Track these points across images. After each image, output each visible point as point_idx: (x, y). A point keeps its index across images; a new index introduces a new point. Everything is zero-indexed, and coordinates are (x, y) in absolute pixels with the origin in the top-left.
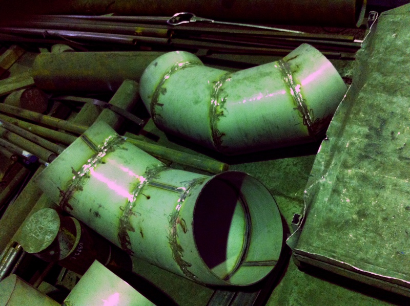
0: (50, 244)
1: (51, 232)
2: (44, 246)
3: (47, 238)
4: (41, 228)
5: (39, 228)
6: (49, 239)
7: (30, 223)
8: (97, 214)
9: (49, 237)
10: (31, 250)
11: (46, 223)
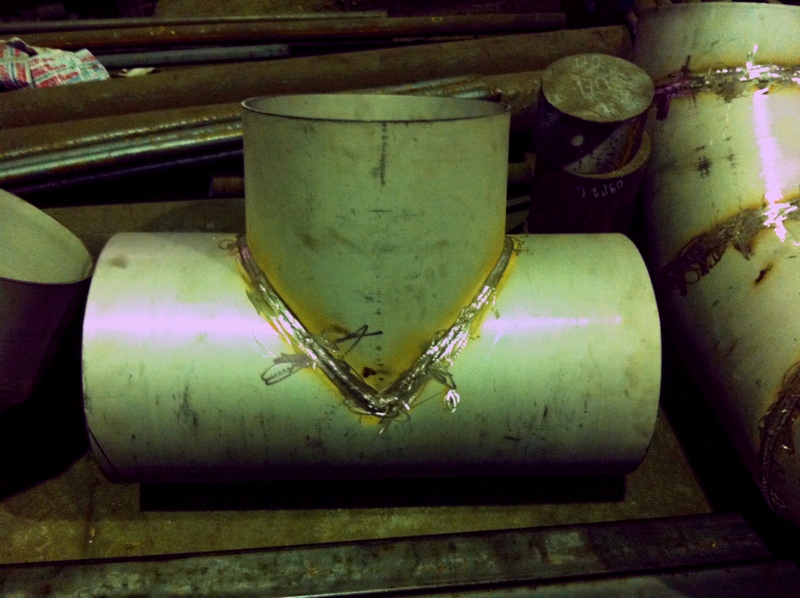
0: (599, 119)
1: (618, 106)
2: (585, 115)
3: (602, 110)
4: (603, 86)
5: (600, 81)
6: (604, 112)
7: (589, 61)
8: (705, 166)
9: (606, 110)
10: (556, 100)
11: (619, 86)
